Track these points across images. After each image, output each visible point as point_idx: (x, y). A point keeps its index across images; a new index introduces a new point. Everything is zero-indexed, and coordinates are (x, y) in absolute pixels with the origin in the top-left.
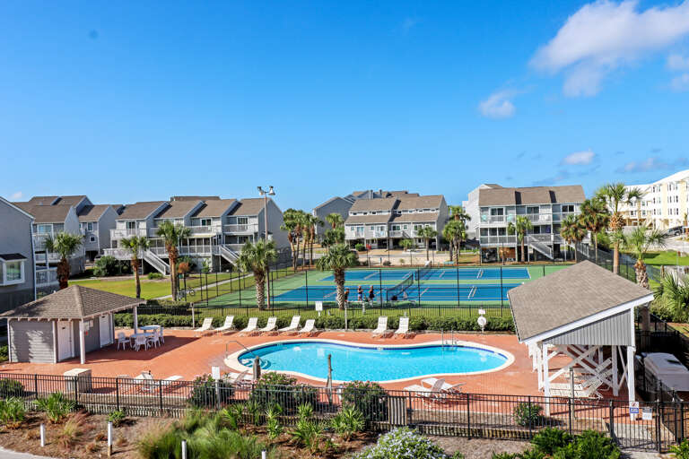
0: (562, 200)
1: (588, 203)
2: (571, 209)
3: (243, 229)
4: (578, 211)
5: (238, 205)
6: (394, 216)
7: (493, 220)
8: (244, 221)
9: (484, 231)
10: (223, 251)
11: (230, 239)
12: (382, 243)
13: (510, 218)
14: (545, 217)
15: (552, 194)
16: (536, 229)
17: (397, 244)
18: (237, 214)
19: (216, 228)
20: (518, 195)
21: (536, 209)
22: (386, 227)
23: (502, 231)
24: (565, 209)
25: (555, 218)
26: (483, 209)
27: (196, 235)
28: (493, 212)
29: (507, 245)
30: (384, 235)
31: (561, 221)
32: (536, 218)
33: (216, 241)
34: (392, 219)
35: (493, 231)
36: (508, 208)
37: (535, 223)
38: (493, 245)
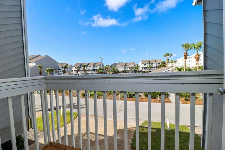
0: (157, 62)
1: (163, 62)
2: (159, 64)
3: (97, 68)
4: (161, 64)
5: (96, 64)
6: (125, 66)
7: (144, 66)
8: (97, 66)
9: (143, 68)
10: (93, 72)
11: (94, 70)
12: (123, 72)
13: (148, 65)
14: (154, 65)
15: (156, 61)
16: (153, 68)
17: (126, 72)
18: (96, 65)
19: (91, 68)
20: (149, 61)
21: (153, 64)
22: (124, 68)
23: (146, 68)
24: (158, 64)
25: (156, 65)
26: (142, 64)
27: (88, 69)
28: (144, 64)
29: (147, 70)
30: (123, 70)
31: (157, 66)
32: (153, 66)
33: (91, 70)
34: (125, 67)
35: (144, 68)
36: (147, 63)
37: (152, 66)
38: (144, 70)
